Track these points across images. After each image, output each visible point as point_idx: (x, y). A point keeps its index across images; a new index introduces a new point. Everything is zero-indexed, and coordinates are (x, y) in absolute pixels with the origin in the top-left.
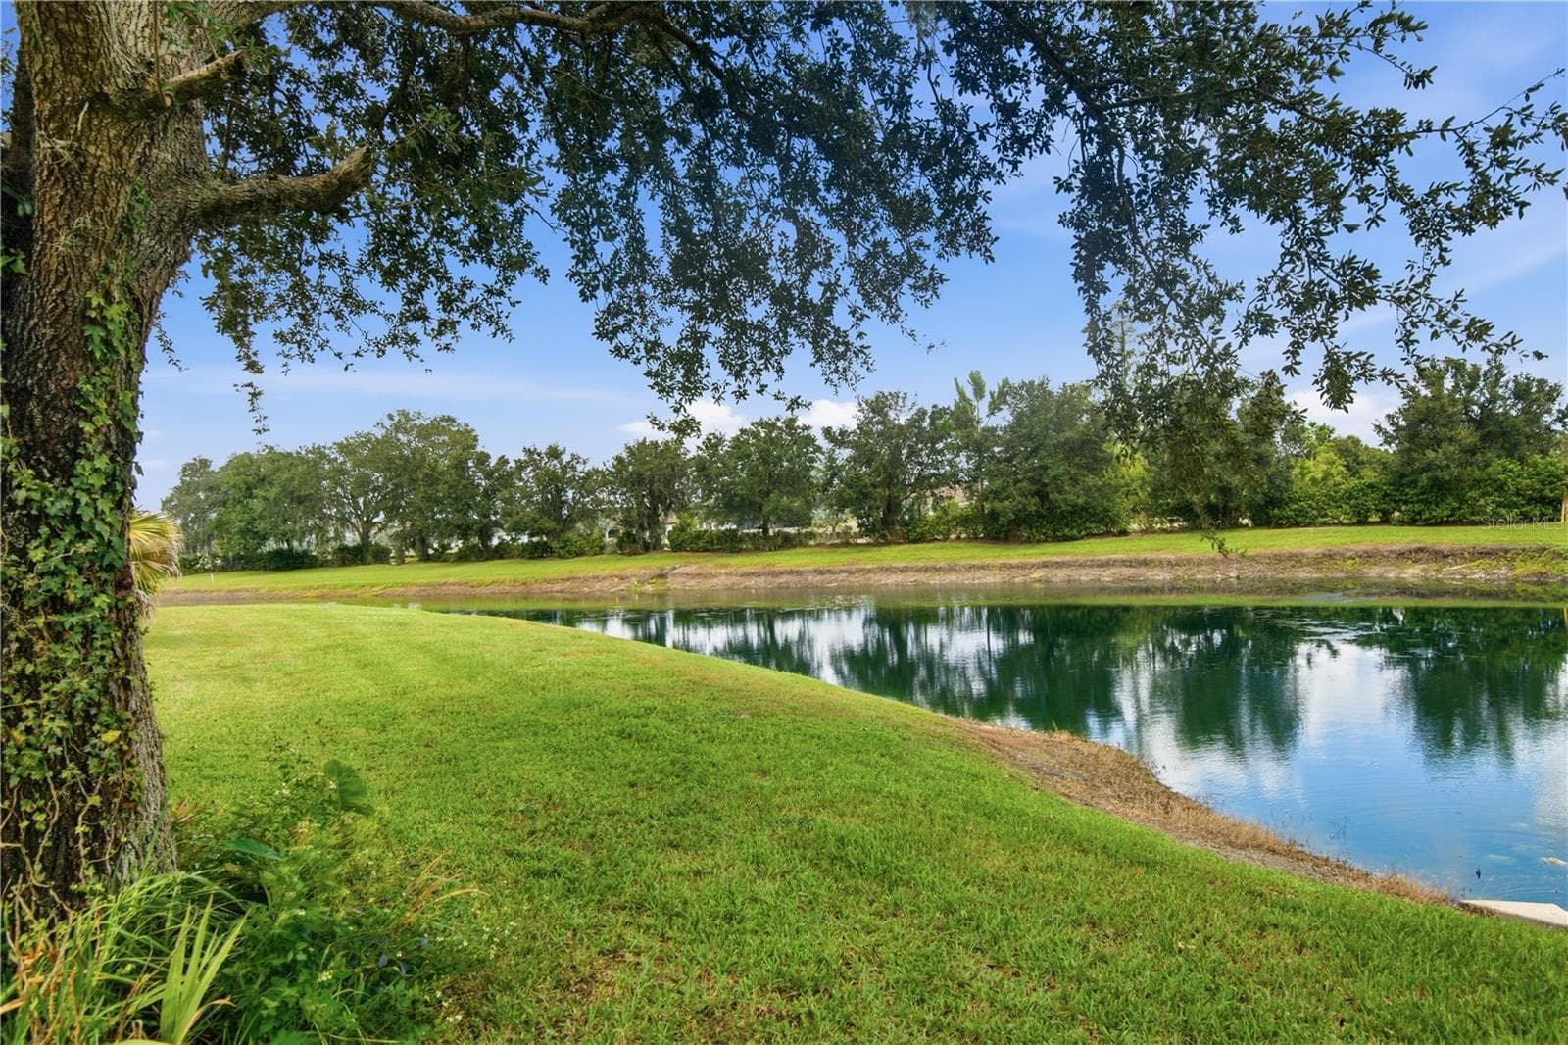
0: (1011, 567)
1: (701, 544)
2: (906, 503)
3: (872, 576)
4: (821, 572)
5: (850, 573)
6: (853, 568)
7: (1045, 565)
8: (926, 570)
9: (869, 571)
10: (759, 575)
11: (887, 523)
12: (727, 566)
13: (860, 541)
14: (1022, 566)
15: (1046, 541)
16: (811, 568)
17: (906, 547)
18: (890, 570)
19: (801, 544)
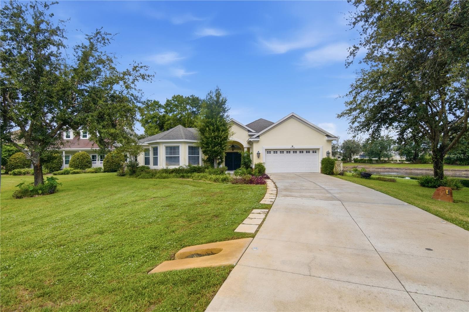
0: (455, 170)
1: (362, 161)
2: (420, 154)
3: (412, 170)
4: (398, 169)
5: (406, 169)
6: (407, 168)
7: (466, 171)
8: (429, 170)
9: (411, 169)
10: (381, 169)
11: (415, 158)
12: (371, 166)
13: (406, 162)
14: (459, 171)
15: (466, 165)
16: (395, 168)
17: (420, 164)
18: (417, 169)
19: (389, 163)
